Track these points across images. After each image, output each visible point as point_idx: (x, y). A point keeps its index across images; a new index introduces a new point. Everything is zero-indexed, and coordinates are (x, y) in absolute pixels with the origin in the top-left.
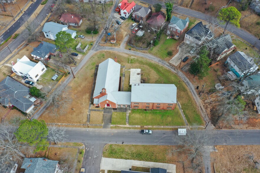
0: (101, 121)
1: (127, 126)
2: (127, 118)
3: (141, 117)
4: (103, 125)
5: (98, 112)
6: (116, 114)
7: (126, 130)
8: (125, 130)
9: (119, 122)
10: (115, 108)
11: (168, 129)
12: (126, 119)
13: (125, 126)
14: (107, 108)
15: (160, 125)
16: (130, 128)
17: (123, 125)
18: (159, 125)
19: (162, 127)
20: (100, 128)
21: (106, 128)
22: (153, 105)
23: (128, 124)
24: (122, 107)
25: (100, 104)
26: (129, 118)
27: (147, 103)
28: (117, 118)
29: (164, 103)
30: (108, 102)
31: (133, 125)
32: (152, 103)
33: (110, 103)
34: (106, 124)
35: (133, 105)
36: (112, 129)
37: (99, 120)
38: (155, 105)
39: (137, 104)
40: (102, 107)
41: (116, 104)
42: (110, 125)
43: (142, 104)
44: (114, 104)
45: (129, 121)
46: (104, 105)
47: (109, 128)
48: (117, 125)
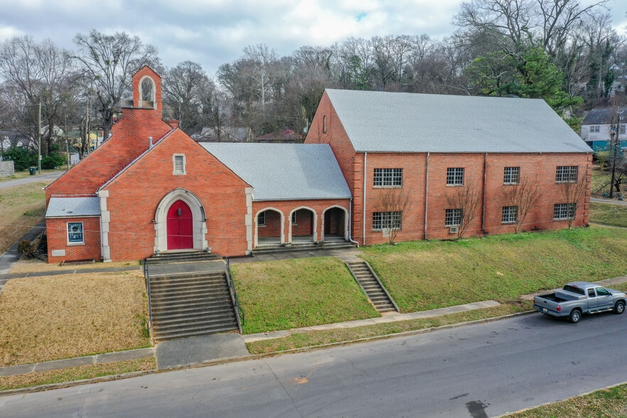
0: (126, 326)
1: (397, 317)
3: (455, 257)
4: (158, 350)
9: (308, 304)
10: (238, 252)
12: (361, 283)
13: (381, 321)
16: (434, 324)
20: (129, 374)
21: (207, 361)
22: (484, 180)
23: (396, 310)
24: (287, 239)
25: (108, 199)
26: (378, 275)
27: (451, 166)
28: (282, 285)
29: (539, 158)
30: (185, 173)
31: (439, 304)
32: (480, 160)
33: (198, 178)
34: (183, 340)
35: (369, 194)
36: (272, 355)
37: (100, 322)
38: (496, 181)
39: (393, 181)
40: (129, 257)
41: (247, 190)
42: (233, 338)
43: (423, 176)
44: (230, 191)
45: (389, 290)
46: (146, 216)
47: (234, 357)
48: (298, 327)
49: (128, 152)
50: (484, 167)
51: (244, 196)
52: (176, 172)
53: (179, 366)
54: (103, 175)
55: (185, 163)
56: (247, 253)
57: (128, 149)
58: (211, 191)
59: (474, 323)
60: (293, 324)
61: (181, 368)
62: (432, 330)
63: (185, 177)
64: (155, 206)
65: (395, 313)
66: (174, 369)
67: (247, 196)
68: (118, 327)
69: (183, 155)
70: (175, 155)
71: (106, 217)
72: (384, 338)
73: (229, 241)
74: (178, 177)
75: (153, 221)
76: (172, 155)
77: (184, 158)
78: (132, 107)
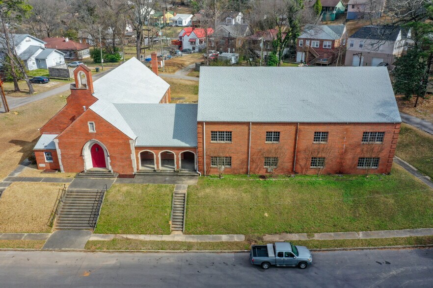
0: (45, 219)
1: (178, 236)
2: (178, 204)
3: (246, 197)
4: (52, 236)
5: (47, 186)
6: (125, 189)
7: (167, 257)
8: (162, 254)
9: (135, 220)
10: (129, 173)
11: (396, 241)
12: (174, 209)
13: (166, 238)
14: (91, 173)
15: (344, 229)
16: (189, 246)
17: (157, 233)
18: (336, 227)
19: (361, 235)
20: (29, 249)
21: (63, 249)
22: (296, 140)
23: (182, 231)
24: (158, 167)
25: (59, 143)
26: (187, 204)
27: (270, 130)
28: (127, 205)
29: (347, 127)
30: (95, 132)
31: (208, 232)
32: (293, 128)
33: (103, 134)
34: (66, 231)
35: (208, 146)
36: (93, 251)
37: (35, 216)
38: (307, 140)
39: (225, 139)
40: (72, 171)
41: (130, 141)
42: (88, 234)
43: (247, 136)
44: (121, 141)
45: (187, 216)
46: (78, 152)
47: (75, 249)
48: (122, 234)
49: (76, 112)
50: (296, 132)
51: (129, 144)
52: (91, 131)
53: (51, 249)
54: (66, 124)
55: (94, 127)
56: (134, 173)
57: (76, 110)
58: (110, 141)
59: (213, 252)
60: (120, 231)
61: (51, 251)
62: (184, 252)
63: (96, 134)
64: (82, 147)
65: (180, 233)
66: (48, 250)
67: (131, 145)
68: (41, 219)
69: (93, 122)
70: (89, 122)
71: (59, 152)
72: (155, 252)
73: (123, 167)
74: (92, 133)
75: (81, 155)
76: (87, 122)
77: (94, 124)
78: (75, 88)
